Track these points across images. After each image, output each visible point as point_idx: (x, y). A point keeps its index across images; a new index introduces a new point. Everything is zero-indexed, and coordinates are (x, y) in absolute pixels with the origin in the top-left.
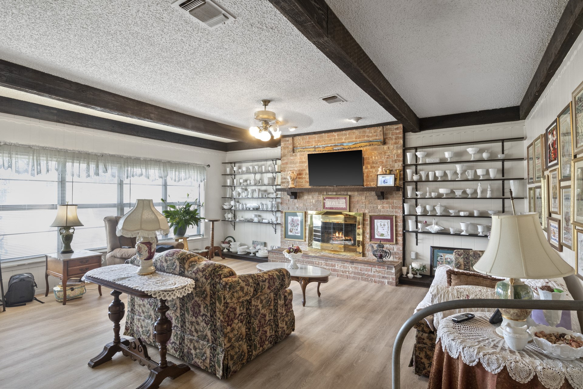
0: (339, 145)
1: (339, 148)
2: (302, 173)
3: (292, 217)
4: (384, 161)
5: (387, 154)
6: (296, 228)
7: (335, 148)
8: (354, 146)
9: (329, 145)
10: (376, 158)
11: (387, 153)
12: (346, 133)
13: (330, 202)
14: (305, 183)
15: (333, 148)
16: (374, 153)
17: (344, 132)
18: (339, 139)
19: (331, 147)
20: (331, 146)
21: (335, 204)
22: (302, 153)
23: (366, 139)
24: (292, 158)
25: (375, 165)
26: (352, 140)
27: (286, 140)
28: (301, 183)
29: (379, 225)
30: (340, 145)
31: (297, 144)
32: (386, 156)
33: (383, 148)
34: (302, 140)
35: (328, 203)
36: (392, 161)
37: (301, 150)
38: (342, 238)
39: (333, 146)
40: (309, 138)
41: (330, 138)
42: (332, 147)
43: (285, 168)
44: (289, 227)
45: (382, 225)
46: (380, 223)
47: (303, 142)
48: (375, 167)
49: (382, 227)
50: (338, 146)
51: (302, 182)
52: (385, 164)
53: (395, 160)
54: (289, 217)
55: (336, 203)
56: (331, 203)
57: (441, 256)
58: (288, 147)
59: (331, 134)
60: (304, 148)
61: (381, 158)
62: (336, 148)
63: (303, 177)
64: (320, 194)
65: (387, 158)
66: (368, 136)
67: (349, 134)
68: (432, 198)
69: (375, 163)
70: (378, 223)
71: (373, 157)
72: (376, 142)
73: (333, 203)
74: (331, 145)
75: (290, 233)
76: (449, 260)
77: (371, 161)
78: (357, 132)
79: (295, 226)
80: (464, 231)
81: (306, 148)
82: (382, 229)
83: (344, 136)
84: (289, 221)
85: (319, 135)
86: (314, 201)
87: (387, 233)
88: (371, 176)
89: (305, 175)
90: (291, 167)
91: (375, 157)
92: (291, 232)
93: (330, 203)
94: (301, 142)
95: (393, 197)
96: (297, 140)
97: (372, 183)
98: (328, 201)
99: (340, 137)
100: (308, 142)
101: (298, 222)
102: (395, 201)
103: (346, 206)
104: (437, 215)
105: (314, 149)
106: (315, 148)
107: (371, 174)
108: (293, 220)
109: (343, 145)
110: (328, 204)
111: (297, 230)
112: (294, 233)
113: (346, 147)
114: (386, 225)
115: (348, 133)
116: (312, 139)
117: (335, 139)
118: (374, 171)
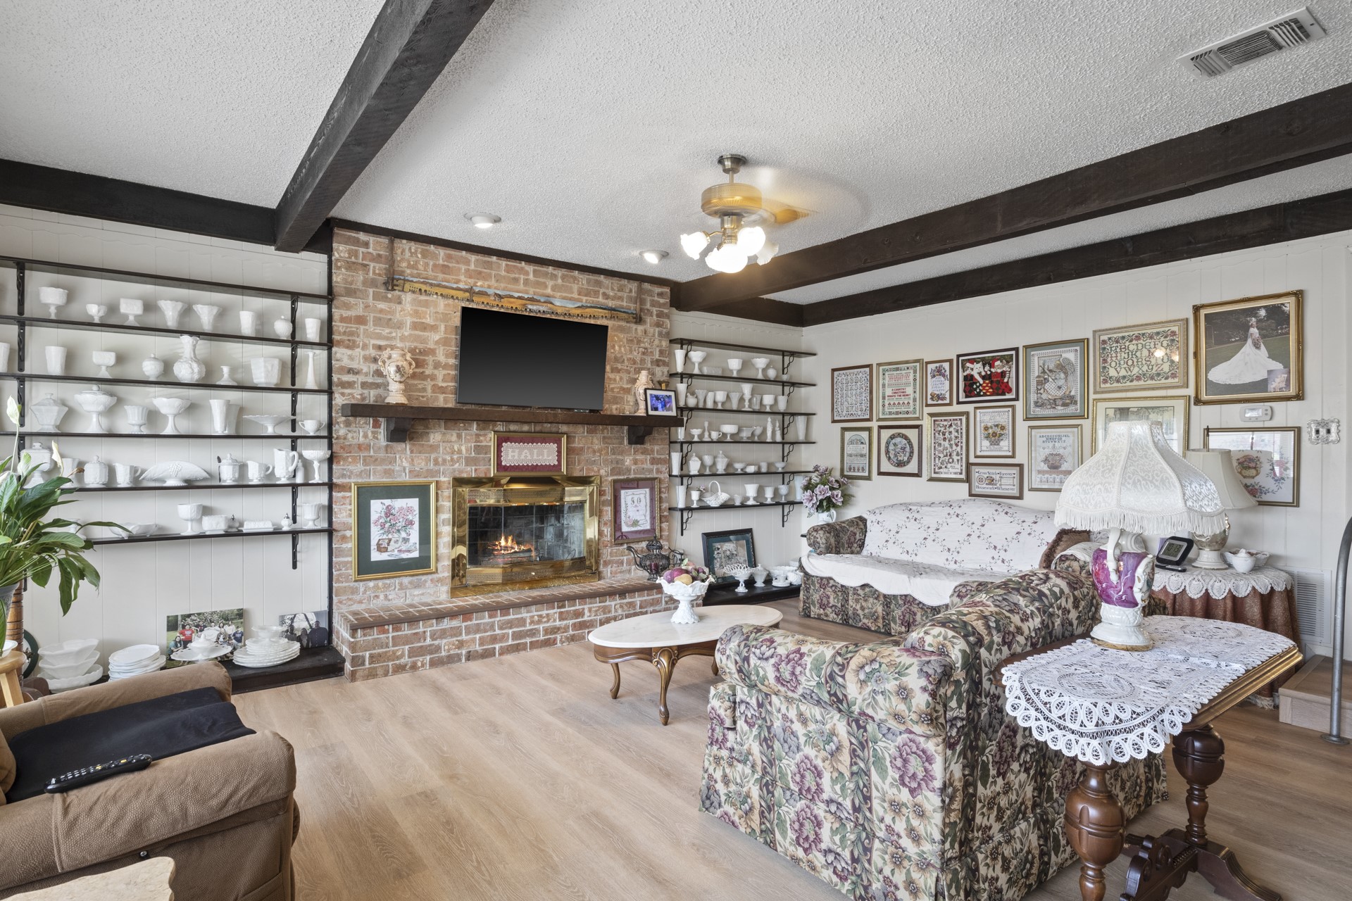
0: (542, 300)
1: (542, 309)
2: (424, 360)
3: (387, 502)
4: (638, 360)
5: (642, 345)
6: (403, 535)
7: (530, 307)
8: (579, 311)
9: (516, 295)
10: (623, 349)
11: (643, 342)
12: (555, 272)
13: (517, 451)
14: (434, 392)
15: (524, 305)
16: (618, 338)
17: (550, 269)
18: (537, 284)
19: (520, 302)
20: (520, 298)
21: (529, 458)
22: (423, 298)
23: (601, 299)
24: (382, 305)
25: (619, 366)
26: (570, 295)
27: (358, 239)
28: (419, 390)
29: (629, 502)
30: (545, 302)
31: (404, 264)
32: (641, 349)
33: (636, 329)
34: (424, 256)
35: (510, 454)
36: (652, 362)
37: (424, 287)
38: (512, 548)
39: (526, 299)
40: (449, 257)
41: (513, 276)
42: (524, 302)
43: (352, 334)
44: (376, 534)
45: (636, 501)
46: (630, 497)
47: (427, 264)
48: (621, 370)
49: (636, 506)
50: (539, 301)
51: (424, 390)
52: (639, 366)
53: (658, 361)
54: (372, 502)
55: (532, 454)
56: (520, 454)
57: (718, 549)
58: (366, 266)
59: (516, 264)
60: (431, 285)
61: (631, 351)
62: (535, 308)
63: (428, 372)
64: (484, 429)
65: (644, 353)
66: (606, 296)
67: (563, 278)
68: (712, 442)
69: (621, 361)
70: (626, 496)
71: (617, 348)
72: (624, 315)
73: (524, 454)
74: (520, 295)
75: (376, 556)
76: (728, 553)
77: (613, 355)
78: (583, 278)
79: (399, 531)
80: (751, 499)
81: (439, 286)
82: (635, 509)
83: (551, 279)
84: (374, 517)
85: (480, 257)
86: (463, 448)
87: (643, 518)
88: (612, 389)
89: (435, 368)
90: (379, 337)
91: (620, 347)
92: (381, 549)
93: (516, 454)
94: (417, 262)
95: (654, 439)
96: (403, 251)
97: (614, 407)
98: (511, 447)
99: (541, 280)
100: (445, 269)
101: (410, 517)
102: (656, 448)
103: (559, 460)
104: (718, 473)
105: (467, 295)
106: (470, 291)
107: (612, 386)
108: (388, 512)
109: (551, 303)
110: (510, 458)
111: (406, 540)
112: (396, 552)
113: (559, 311)
114: (643, 500)
115: (560, 275)
116: (458, 263)
117: (526, 282)
118: (618, 378)
